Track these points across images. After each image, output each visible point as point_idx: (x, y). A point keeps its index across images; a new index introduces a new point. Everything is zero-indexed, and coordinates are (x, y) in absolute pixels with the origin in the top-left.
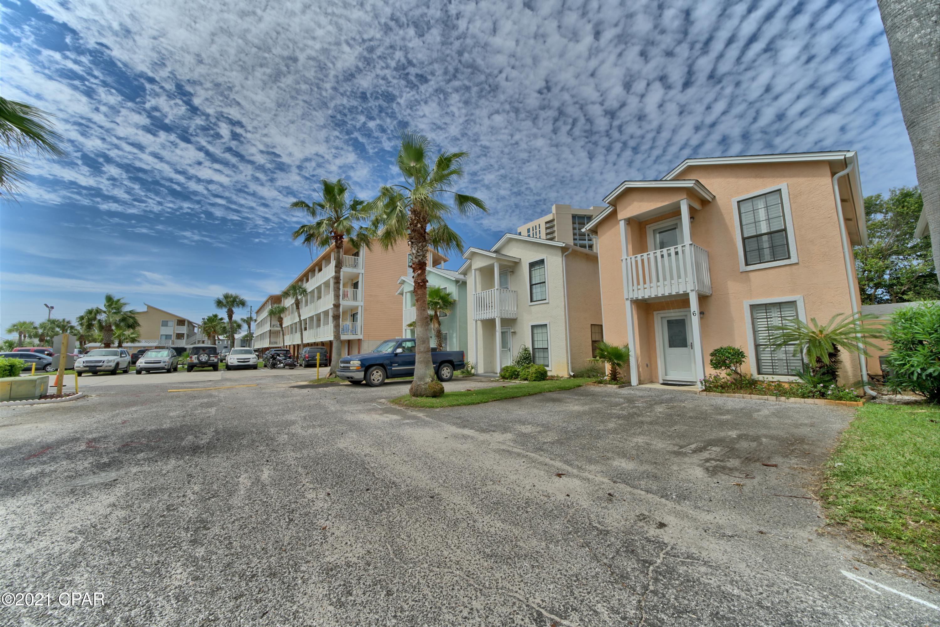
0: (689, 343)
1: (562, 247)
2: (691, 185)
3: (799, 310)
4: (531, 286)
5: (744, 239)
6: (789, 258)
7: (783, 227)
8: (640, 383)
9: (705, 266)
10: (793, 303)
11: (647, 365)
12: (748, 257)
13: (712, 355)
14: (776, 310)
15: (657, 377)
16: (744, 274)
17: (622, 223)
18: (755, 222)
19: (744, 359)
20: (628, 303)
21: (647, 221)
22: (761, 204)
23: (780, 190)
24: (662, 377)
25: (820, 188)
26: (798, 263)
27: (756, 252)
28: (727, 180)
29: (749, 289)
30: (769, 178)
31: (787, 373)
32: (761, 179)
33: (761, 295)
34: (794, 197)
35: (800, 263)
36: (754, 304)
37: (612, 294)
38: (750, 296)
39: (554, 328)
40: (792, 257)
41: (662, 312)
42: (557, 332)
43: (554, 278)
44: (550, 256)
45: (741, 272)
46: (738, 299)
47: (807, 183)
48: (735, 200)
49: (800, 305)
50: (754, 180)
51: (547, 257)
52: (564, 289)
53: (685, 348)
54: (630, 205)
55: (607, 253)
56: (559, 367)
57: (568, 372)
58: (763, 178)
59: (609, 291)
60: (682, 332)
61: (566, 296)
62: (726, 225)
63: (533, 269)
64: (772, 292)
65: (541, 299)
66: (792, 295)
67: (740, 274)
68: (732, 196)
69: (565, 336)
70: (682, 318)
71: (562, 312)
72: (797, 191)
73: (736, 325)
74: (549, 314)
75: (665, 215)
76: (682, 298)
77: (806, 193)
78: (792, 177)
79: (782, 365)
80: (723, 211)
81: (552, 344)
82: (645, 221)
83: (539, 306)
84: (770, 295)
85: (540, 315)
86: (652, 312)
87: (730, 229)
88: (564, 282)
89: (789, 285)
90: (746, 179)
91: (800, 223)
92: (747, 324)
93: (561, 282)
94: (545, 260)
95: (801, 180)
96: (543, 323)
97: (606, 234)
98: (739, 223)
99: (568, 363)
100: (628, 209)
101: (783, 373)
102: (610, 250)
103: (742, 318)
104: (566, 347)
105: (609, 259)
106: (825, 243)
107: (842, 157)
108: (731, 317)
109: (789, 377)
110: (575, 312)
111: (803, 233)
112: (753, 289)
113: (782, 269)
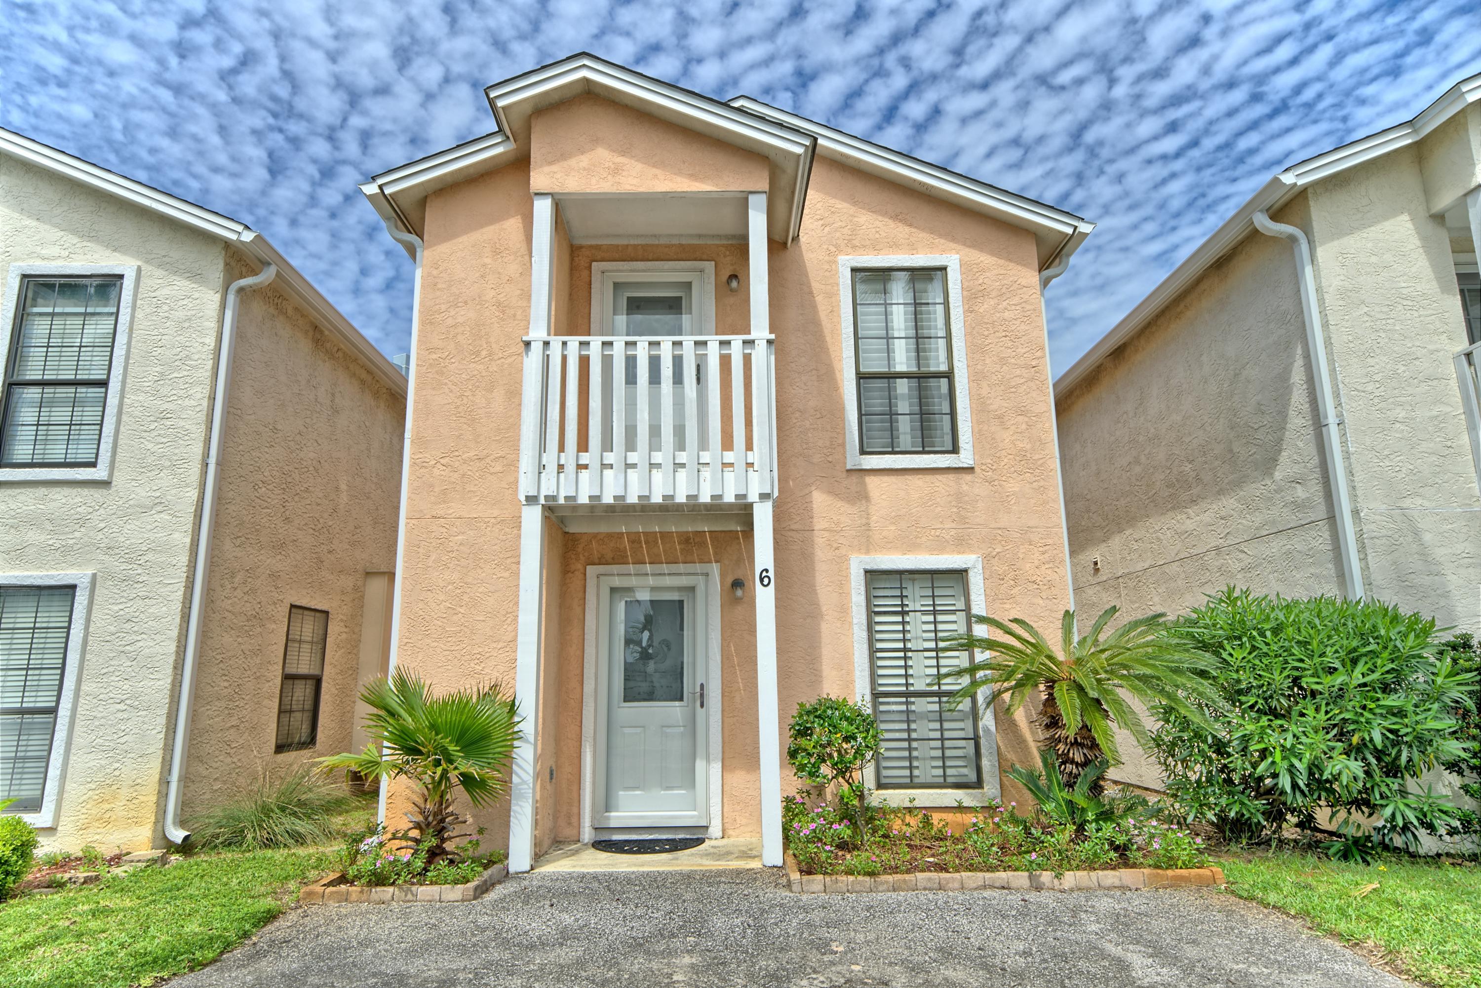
1: (227, 244)
2: (797, 150)
3: (973, 597)
5: (861, 377)
6: (955, 450)
7: (946, 368)
10: (960, 575)
11: (551, 775)
12: (867, 429)
14: (918, 592)
16: (854, 478)
17: (542, 207)
18: (886, 338)
20: (532, 515)
21: (598, 247)
22: (900, 292)
23: (943, 269)
24: (593, 818)
25: (1019, 292)
26: (973, 468)
27: (882, 421)
28: (832, 201)
29: (864, 521)
30: (923, 230)
31: (941, 780)
32: (907, 229)
33: (888, 545)
34: (972, 297)
35: (977, 469)
36: (875, 567)
37: (456, 475)
38: (867, 546)
39: (116, 608)
40: (962, 451)
41: (615, 568)
42: (128, 626)
43: (162, 374)
44: (159, 273)
45: (848, 471)
46: (837, 548)
47: (996, 272)
48: (847, 261)
49: (976, 581)
50: (891, 223)
51: (139, 269)
52: (210, 429)
53: (677, 703)
54: (582, 151)
55: (453, 313)
56: (106, 806)
57: (160, 825)
58: (910, 225)
59: (443, 461)
60: (669, 647)
61: (212, 461)
62: (820, 325)
63: (36, 310)
64: (916, 537)
65: (60, 458)
66: (959, 553)
67: (844, 474)
68: (840, 251)
69: (172, 647)
70: (675, 596)
71: (176, 535)
72: (976, 283)
73: (826, 628)
74: (100, 535)
75: (657, 246)
76: (684, 529)
77: (994, 294)
78: (970, 247)
79: (927, 756)
80: (816, 286)
81: (84, 688)
82: (591, 247)
83: (42, 491)
84: (912, 547)
85: (34, 536)
86: (579, 566)
87: (828, 339)
88: (212, 398)
89: (954, 525)
90: (875, 216)
91: (979, 367)
92: (856, 628)
93: (199, 396)
94: (128, 284)
95: (985, 259)
96: (52, 577)
97: (460, 239)
98: (852, 329)
99: (164, 782)
100: (573, 162)
101: (930, 780)
102: (466, 303)
103: (844, 610)
104: (171, 703)
105: (460, 338)
106: (1024, 426)
107: (1070, 231)
108: (816, 604)
109: (950, 791)
110: (238, 542)
111: (984, 392)
112: (872, 524)
113: (940, 477)
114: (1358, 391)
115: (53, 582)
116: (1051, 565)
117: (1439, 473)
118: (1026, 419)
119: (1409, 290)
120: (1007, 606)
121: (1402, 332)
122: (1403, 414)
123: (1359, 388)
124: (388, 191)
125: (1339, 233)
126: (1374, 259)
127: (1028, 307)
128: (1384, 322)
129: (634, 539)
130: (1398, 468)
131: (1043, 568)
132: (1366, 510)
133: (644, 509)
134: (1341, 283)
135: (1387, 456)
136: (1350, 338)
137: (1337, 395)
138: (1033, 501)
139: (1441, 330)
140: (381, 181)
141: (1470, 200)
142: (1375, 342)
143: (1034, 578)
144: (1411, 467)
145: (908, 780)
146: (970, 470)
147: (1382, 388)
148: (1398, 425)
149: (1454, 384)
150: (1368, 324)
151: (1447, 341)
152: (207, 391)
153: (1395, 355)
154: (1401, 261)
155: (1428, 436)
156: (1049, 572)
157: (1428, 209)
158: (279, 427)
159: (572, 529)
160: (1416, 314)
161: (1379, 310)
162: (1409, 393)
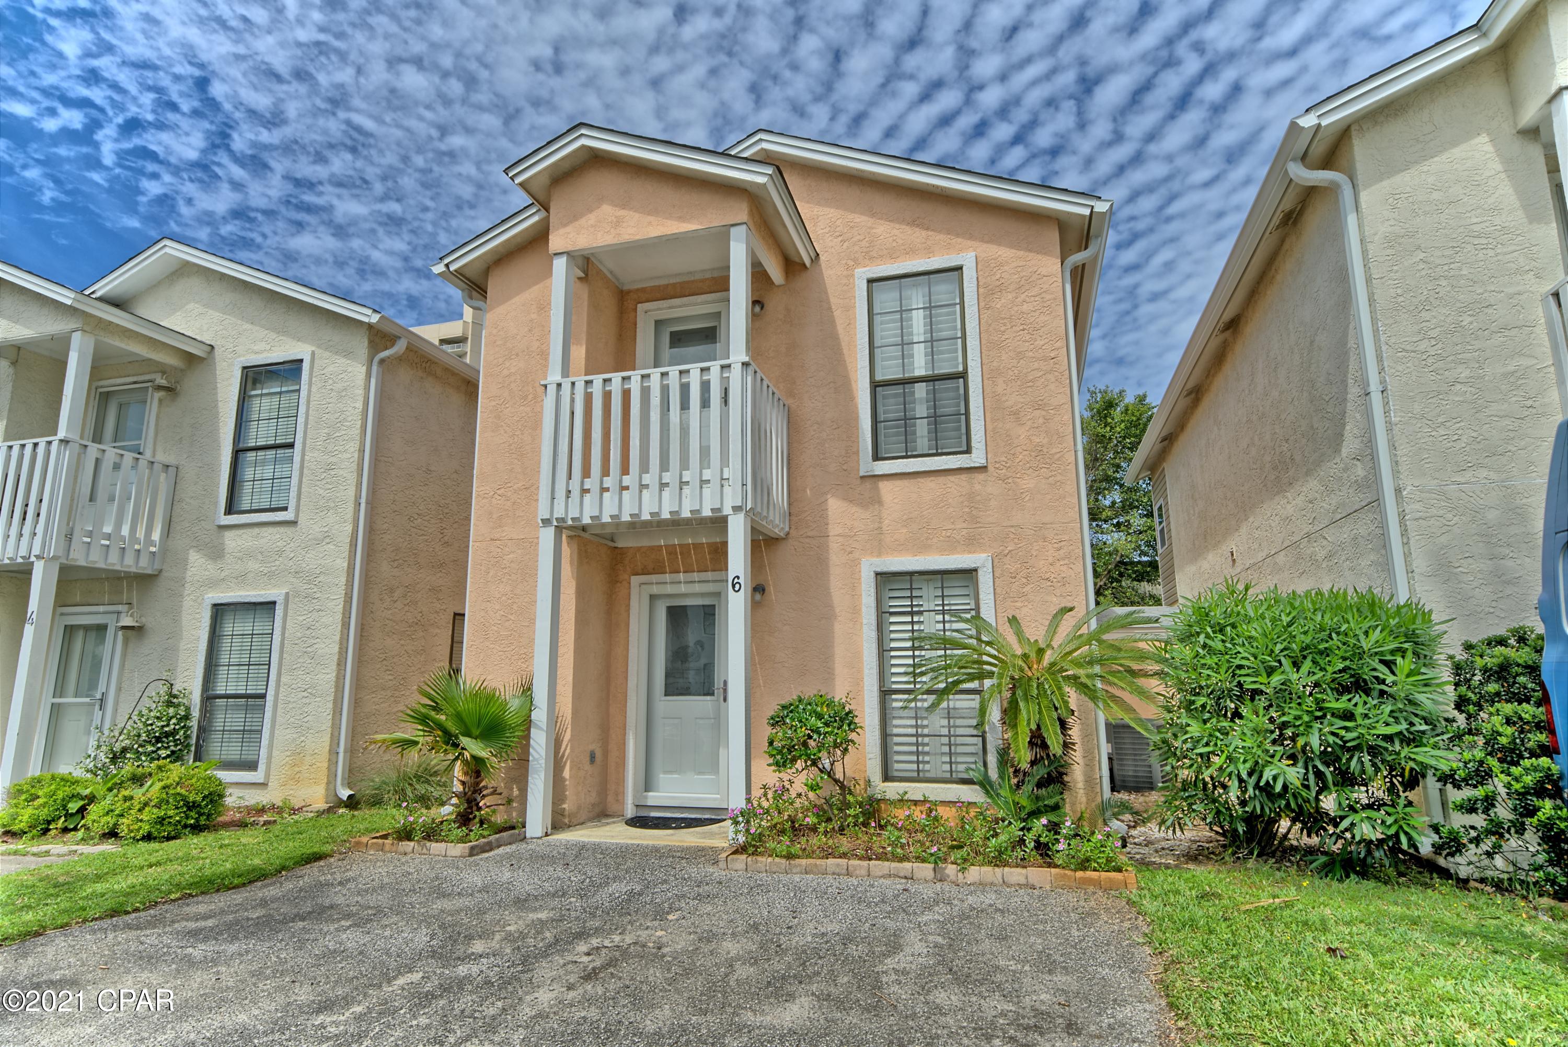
0: (718, 684)
1: (370, 326)
2: (761, 180)
3: (982, 596)
4: (238, 453)
5: (875, 386)
6: (968, 451)
7: (961, 369)
8: (557, 825)
9: (777, 444)
10: (969, 574)
11: (593, 758)
12: (881, 438)
13: (776, 721)
14: (932, 592)
15: (620, 796)
16: (868, 484)
17: (560, 265)
18: (903, 344)
19: (853, 736)
20: (547, 536)
21: (643, 290)
22: (917, 297)
23: (959, 269)
24: (634, 797)
25: (1039, 282)
26: (985, 467)
27: (898, 427)
28: (851, 216)
29: (876, 525)
30: (940, 232)
31: (948, 775)
32: (924, 233)
33: (902, 547)
34: (987, 293)
35: (990, 468)
36: (885, 569)
37: (509, 503)
38: (879, 547)
39: (301, 618)
40: (974, 451)
41: (654, 578)
42: (308, 632)
43: (328, 434)
44: (327, 354)
45: (862, 477)
46: (851, 553)
47: (1015, 264)
48: (862, 274)
49: (985, 580)
50: (908, 229)
51: (313, 353)
52: (361, 475)
53: (708, 698)
54: (590, 210)
55: (507, 364)
56: (297, 769)
57: (332, 786)
58: (927, 229)
59: (499, 492)
60: (702, 647)
61: (363, 501)
62: (838, 339)
63: (253, 393)
64: (927, 539)
65: (266, 505)
66: (970, 552)
67: (859, 481)
68: (857, 263)
69: (336, 649)
70: (707, 602)
71: (338, 561)
72: (994, 278)
73: (839, 629)
74: (291, 563)
75: (693, 282)
76: (713, 540)
77: (1012, 287)
78: (987, 242)
79: (938, 751)
80: (833, 300)
81: (283, 679)
82: (638, 290)
83: (256, 530)
84: (923, 548)
85: (253, 565)
86: (626, 577)
87: (845, 351)
88: (362, 451)
89: (965, 525)
90: (892, 224)
91: (995, 364)
92: (865, 629)
93: (352, 449)
94: (306, 366)
95: (1004, 253)
96: (261, 596)
97: (513, 301)
98: (867, 339)
99: (333, 752)
100: (582, 221)
101: (940, 775)
102: (517, 355)
103: (855, 611)
104: (336, 692)
105: (513, 385)
106: (1041, 421)
107: (1087, 212)
108: (830, 606)
109: (955, 786)
110: (396, 564)
111: (1000, 389)
112: (885, 528)
113: (952, 478)
114: (1407, 351)
115: (262, 600)
116: (1066, 561)
117: (1513, 438)
118: (1044, 413)
119: (1483, 225)
120: (1019, 604)
121: (1471, 276)
122: (1467, 373)
123: (1408, 348)
124: (452, 268)
125: (1389, 170)
126: (1436, 195)
127: (1048, 297)
128: (1446, 268)
129: (671, 550)
130: (1456, 437)
131: (1058, 565)
132: (1409, 488)
133: (676, 523)
134: (1390, 229)
135: (1442, 423)
136: (1399, 291)
137: (1380, 358)
138: (1049, 497)
139: (1527, 268)
140: (446, 261)
141: (1554, 107)
142: (1432, 293)
143: (1047, 576)
144: (1474, 434)
145: (915, 774)
146: (983, 469)
147: (1440, 346)
148: (1458, 387)
149: (1541, 332)
150: (1424, 273)
151: (1533, 281)
152: (357, 446)
153: (1459, 305)
154: (1473, 193)
155: (1500, 396)
156: (1064, 568)
157: (1515, 123)
158: (433, 468)
159: (620, 544)
160: (1491, 253)
161: (1440, 254)
162: (1476, 347)
